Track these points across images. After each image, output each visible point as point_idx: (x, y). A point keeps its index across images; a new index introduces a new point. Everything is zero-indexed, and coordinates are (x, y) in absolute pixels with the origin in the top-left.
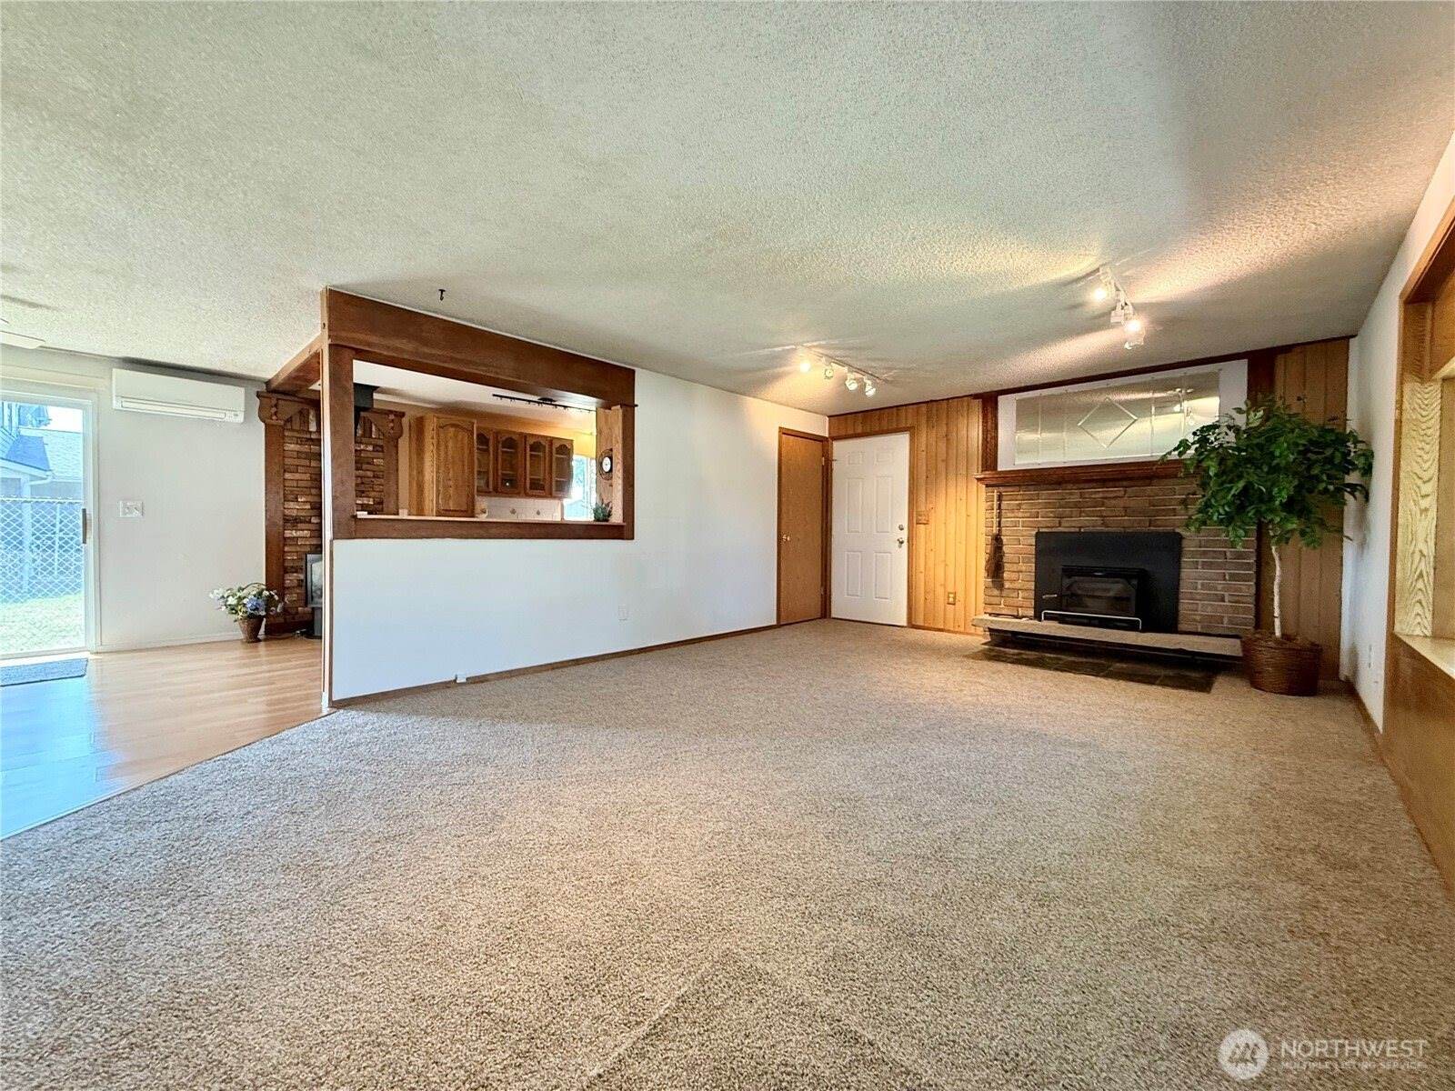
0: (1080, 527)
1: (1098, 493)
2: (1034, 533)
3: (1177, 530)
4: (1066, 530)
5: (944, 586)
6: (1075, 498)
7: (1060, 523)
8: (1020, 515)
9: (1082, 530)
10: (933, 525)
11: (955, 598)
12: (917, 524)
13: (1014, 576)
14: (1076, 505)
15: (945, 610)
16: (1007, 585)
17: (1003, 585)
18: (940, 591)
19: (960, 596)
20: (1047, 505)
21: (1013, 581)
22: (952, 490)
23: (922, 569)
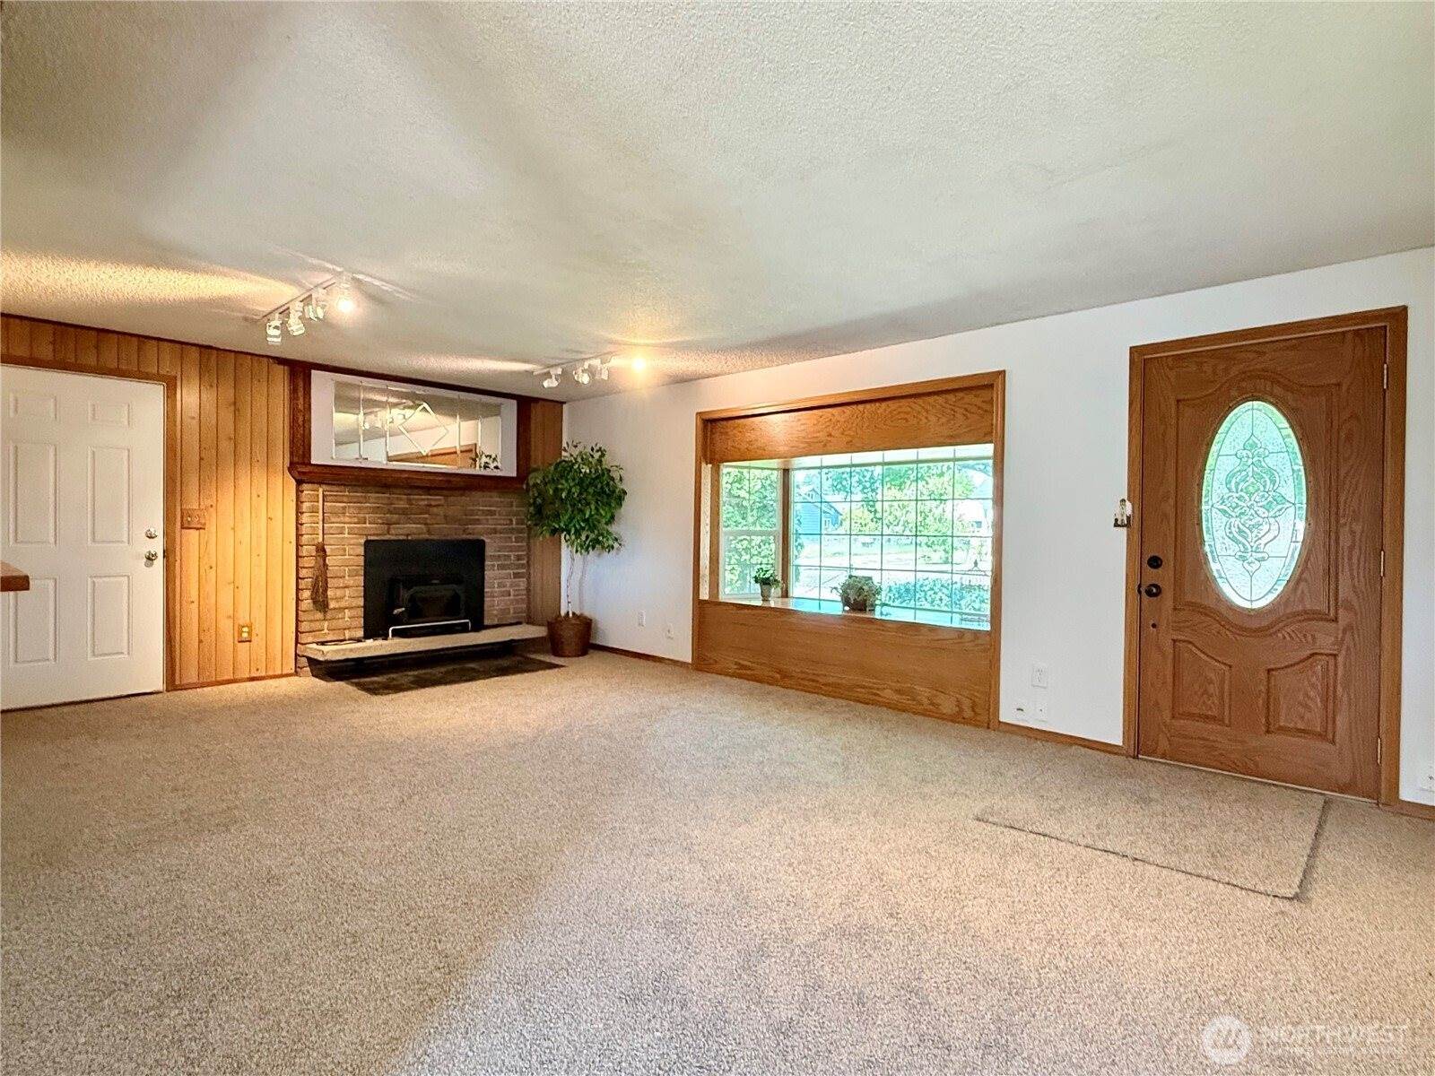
0: (408, 535)
1: (423, 500)
2: (363, 541)
3: (482, 538)
4: (393, 538)
5: (233, 618)
6: (402, 505)
7: (389, 529)
8: (347, 519)
9: (410, 538)
10: (213, 529)
11: (249, 633)
12: (183, 527)
13: (339, 593)
14: (404, 512)
15: (234, 650)
16: (332, 605)
17: (327, 606)
18: (226, 627)
19: (259, 628)
20: (375, 510)
21: (337, 599)
22: (244, 482)
23: (194, 595)
